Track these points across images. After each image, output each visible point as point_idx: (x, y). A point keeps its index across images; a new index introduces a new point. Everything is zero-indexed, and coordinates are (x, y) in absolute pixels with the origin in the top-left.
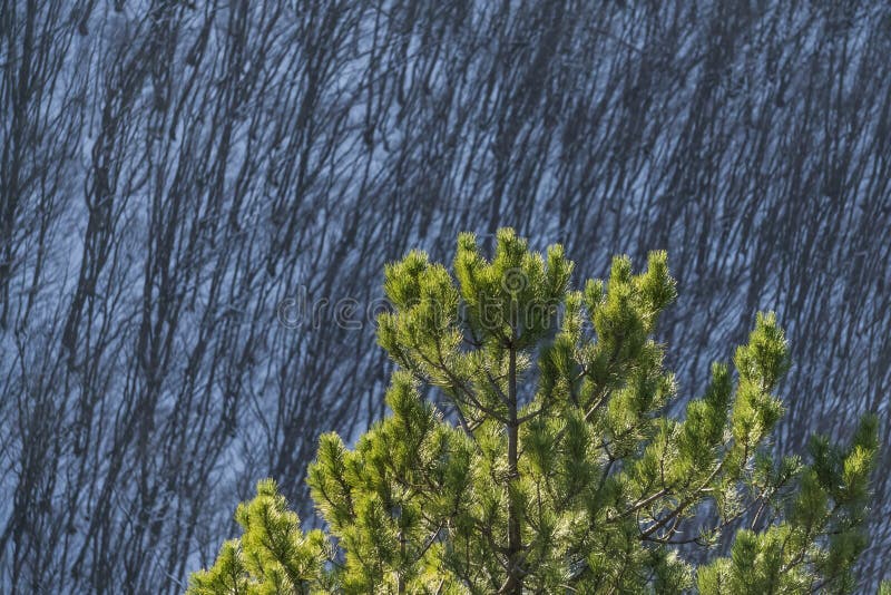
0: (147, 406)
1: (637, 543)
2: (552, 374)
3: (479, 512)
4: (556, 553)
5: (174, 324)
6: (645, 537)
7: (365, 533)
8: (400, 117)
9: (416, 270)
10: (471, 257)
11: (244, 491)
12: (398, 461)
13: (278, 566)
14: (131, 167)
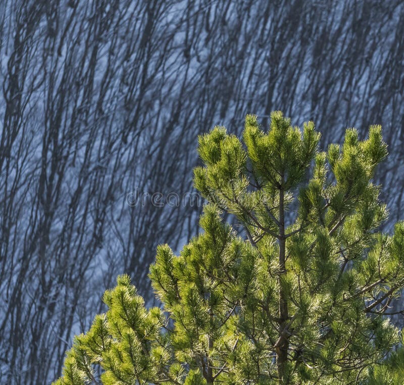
0: (44, 228)
1: (363, 315)
2: (307, 206)
3: (261, 295)
4: (311, 321)
5: (62, 176)
6: (368, 311)
7: (187, 310)
8: (207, 40)
9: (219, 139)
10: (254, 130)
11: (108, 282)
12: (208, 262)
13: (131, 331)
14: (33, 73)
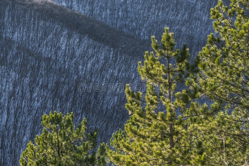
0: (15, 133)
1: (72, 144)
2: (61, 126)
3: (54, 142)
4: (63, 146)
5: (17, 124)
6: (73, 144)
7: (42, 146)
8: (41, 99)
9: (45, 116)
10: (51, 114)
11: (27, 142)
12: (45, 137)
13: (32, 150)
14: (11, 106)
